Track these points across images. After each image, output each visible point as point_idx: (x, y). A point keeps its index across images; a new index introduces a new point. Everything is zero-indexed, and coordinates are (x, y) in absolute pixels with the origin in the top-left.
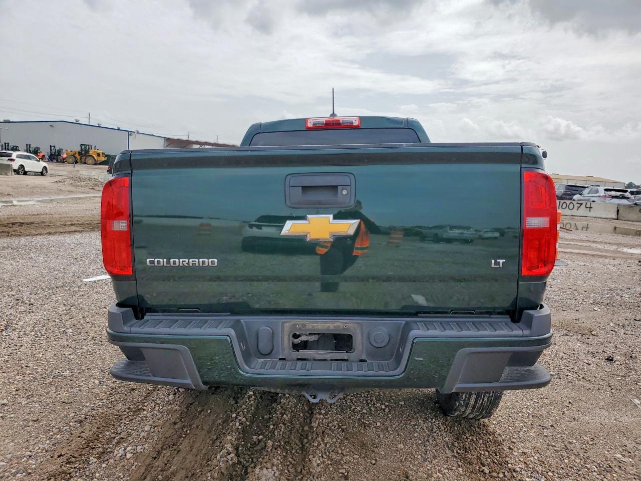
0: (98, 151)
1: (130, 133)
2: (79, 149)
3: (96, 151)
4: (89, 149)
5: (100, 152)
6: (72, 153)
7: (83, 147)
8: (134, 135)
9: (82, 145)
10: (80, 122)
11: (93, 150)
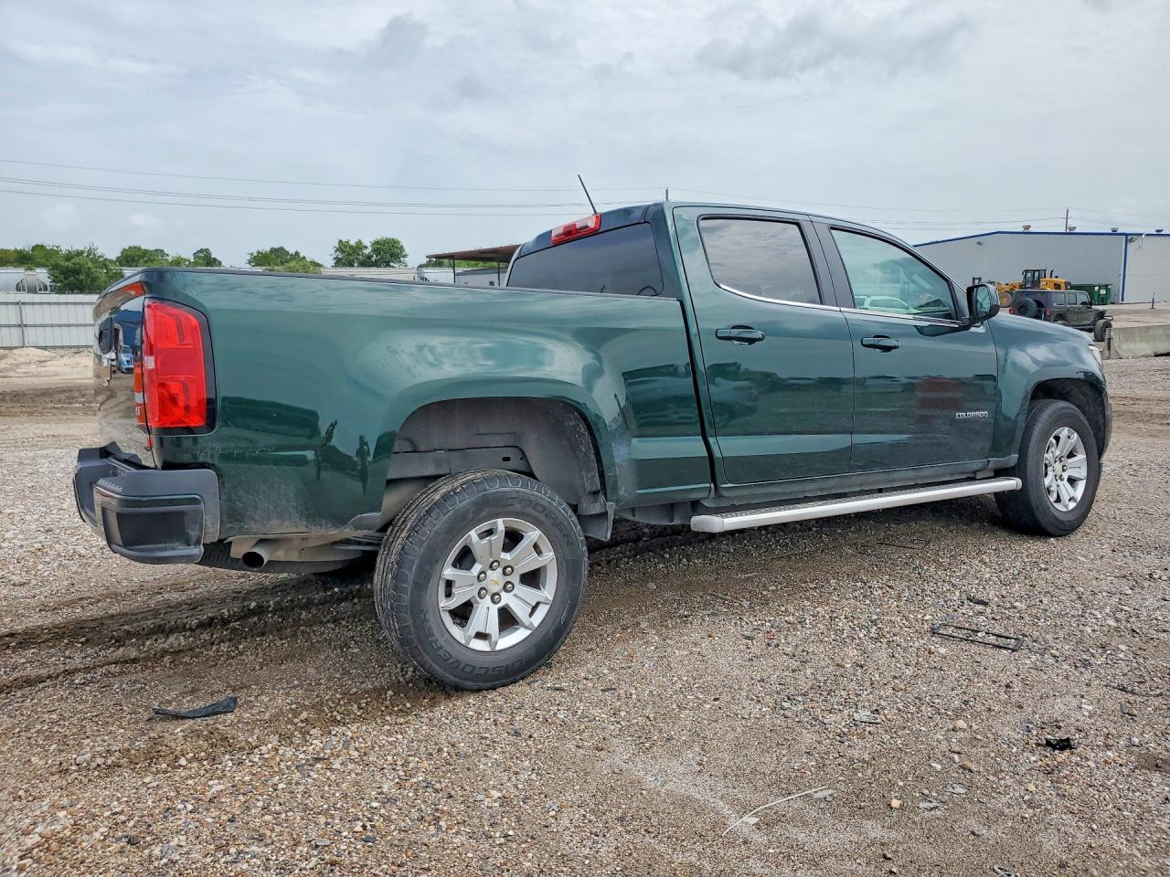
0: (1058, 280)
1: (1129, 238)
2: (1020, 279)
3: (1054, 279)
4: (1039, 277)
5: (1061, 280)
6: (1008, 288)
7: (1029, 275)
8: (1138, 241)
9: (1027, 271)
10: (1031, 230)
11: (1048, 278)
